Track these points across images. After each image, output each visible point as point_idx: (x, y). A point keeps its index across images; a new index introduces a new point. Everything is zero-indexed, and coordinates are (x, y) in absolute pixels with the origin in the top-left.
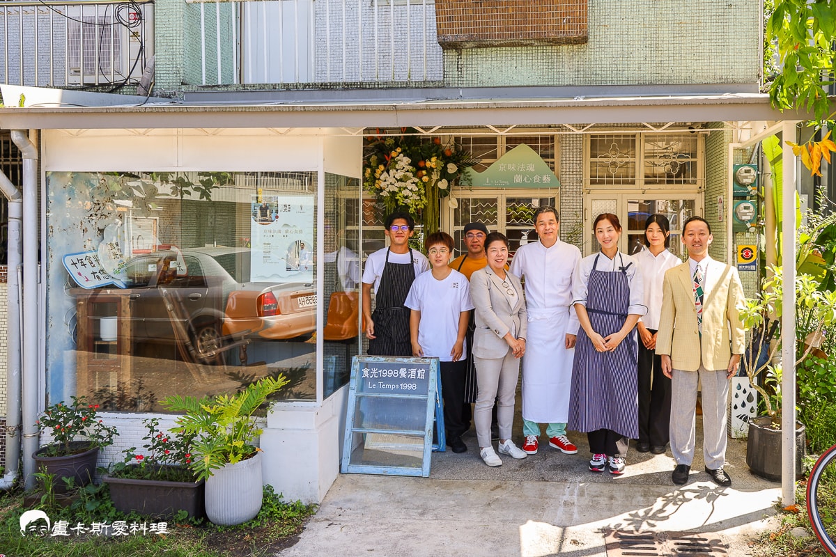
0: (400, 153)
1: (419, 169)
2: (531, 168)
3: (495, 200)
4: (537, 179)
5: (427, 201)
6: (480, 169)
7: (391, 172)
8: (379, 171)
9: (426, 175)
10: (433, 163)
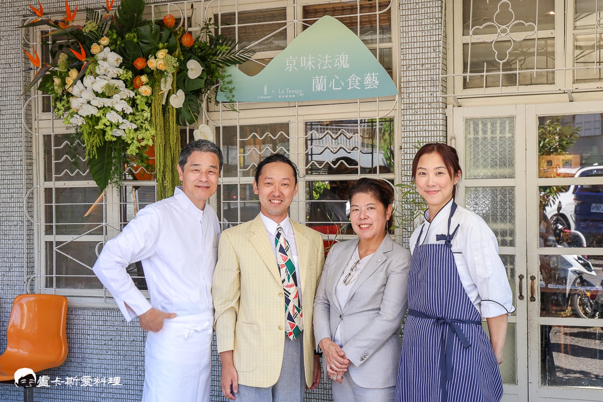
0: (105, 47)
1: (138, 73)
2: (343, 62)
3: (285, 127)
4: (353, 82)
5: (153, 132)
6: (253, 70)
7: (88, 80)
8: (69, 81)
9: (147, 84)
10: (160, 60)
